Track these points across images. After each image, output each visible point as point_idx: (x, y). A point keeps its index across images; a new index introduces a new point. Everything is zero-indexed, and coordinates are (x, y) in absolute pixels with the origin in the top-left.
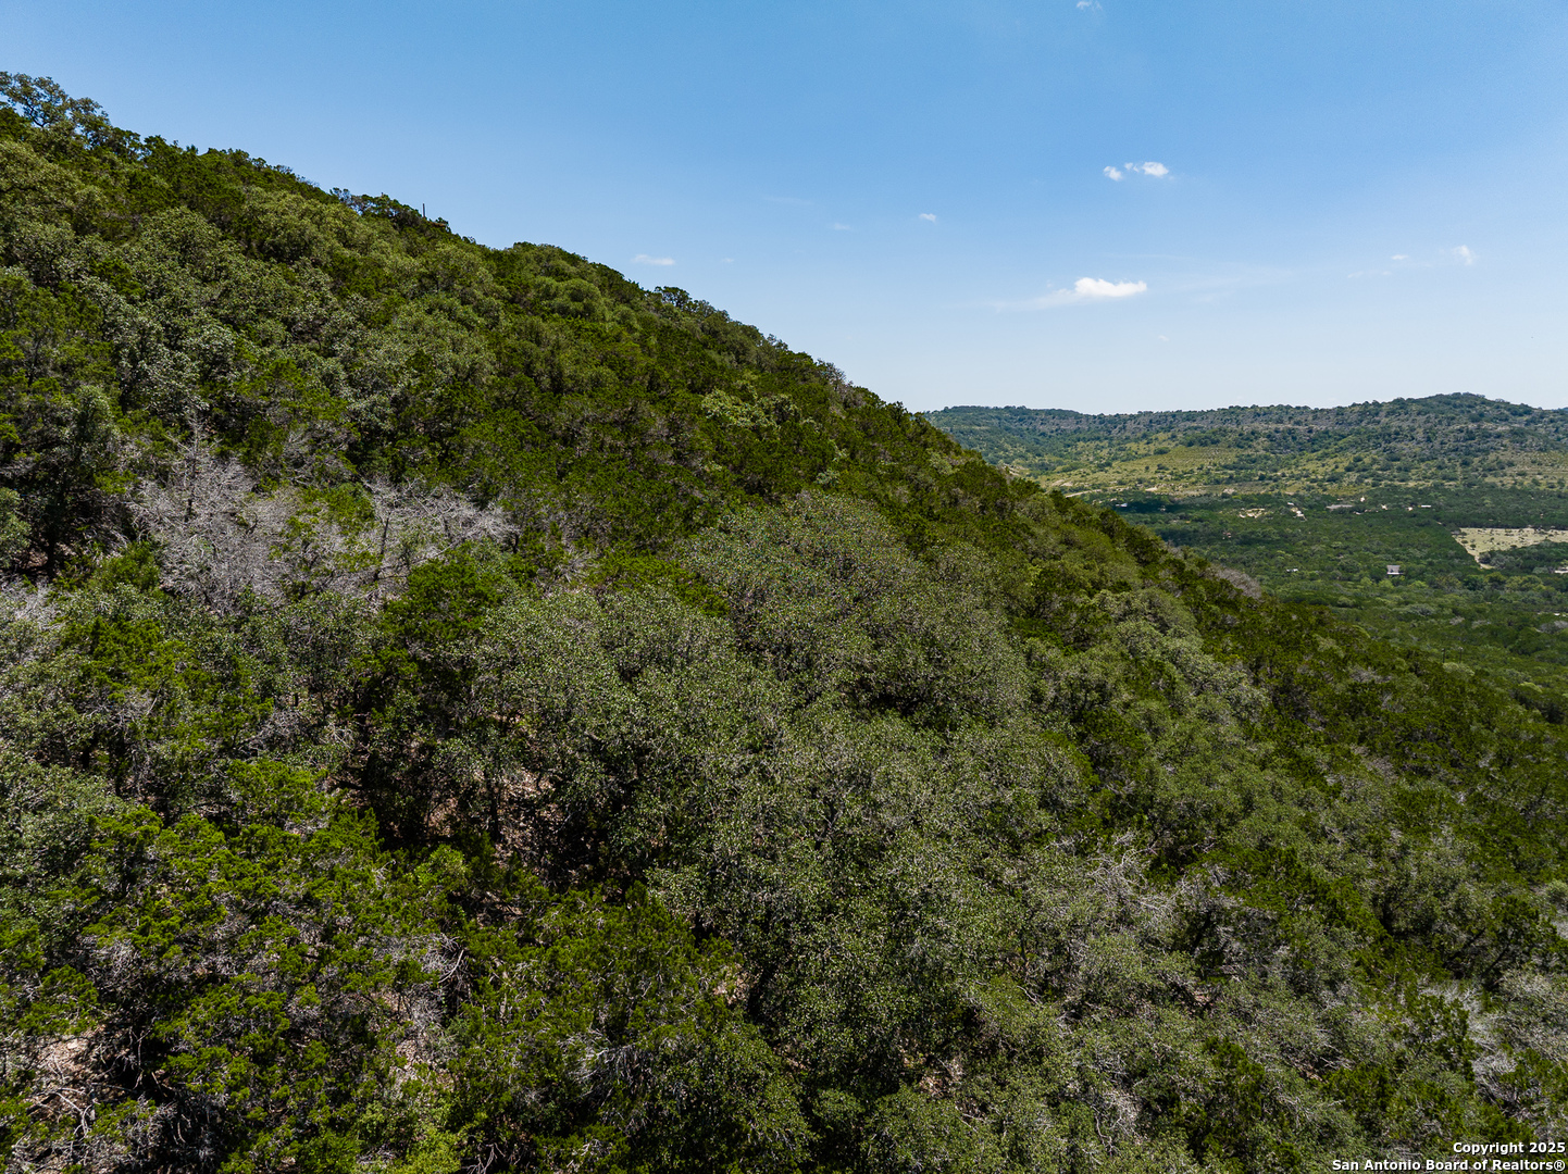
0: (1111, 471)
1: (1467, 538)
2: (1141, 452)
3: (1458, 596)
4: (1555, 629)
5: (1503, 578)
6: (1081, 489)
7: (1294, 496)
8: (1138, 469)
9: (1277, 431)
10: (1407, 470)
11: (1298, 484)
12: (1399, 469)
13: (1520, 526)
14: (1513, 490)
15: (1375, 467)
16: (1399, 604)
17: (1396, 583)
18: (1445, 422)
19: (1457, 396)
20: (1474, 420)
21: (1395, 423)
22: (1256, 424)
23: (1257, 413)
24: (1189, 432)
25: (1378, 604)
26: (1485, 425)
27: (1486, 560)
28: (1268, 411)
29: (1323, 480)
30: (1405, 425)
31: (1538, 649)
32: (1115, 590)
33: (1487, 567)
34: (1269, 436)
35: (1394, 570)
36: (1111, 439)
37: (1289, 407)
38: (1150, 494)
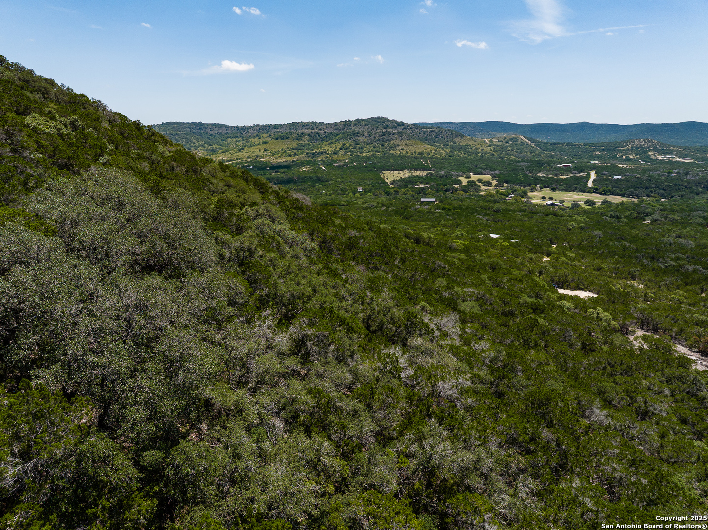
0: (244, 152)
1: (385, 175)
2: (256, 143)
3: (383, 198)
4: (416, 209)
5: (398, 190)
6: (231, 160)
7: (321, 161)
8: (256, 151)
9: (312, 133)
10: (362, 149)
11: (322, 156)
12: (360, 148)
13: (403, 170)
14: (400, 156)
15: (351, 147)
16: (363, 203)
17: (361, 195)
18: (375, 129)
19: (378, 118)
21: (357, 129)
22: (303, 130)
23: (304, 125)
24: (276, 134)
25: (355, 203)
26: (389, 130)
27: (392, 184)
28: (308, 124)
29: (331, 154)
30: (360, 130)
31: (411, 217)
32: (251, 206)
33: (393, 186)
34: (309, 135)
35: (360, 189)
36: (243, 137)
37: (316, 122)
38: (262, 162)
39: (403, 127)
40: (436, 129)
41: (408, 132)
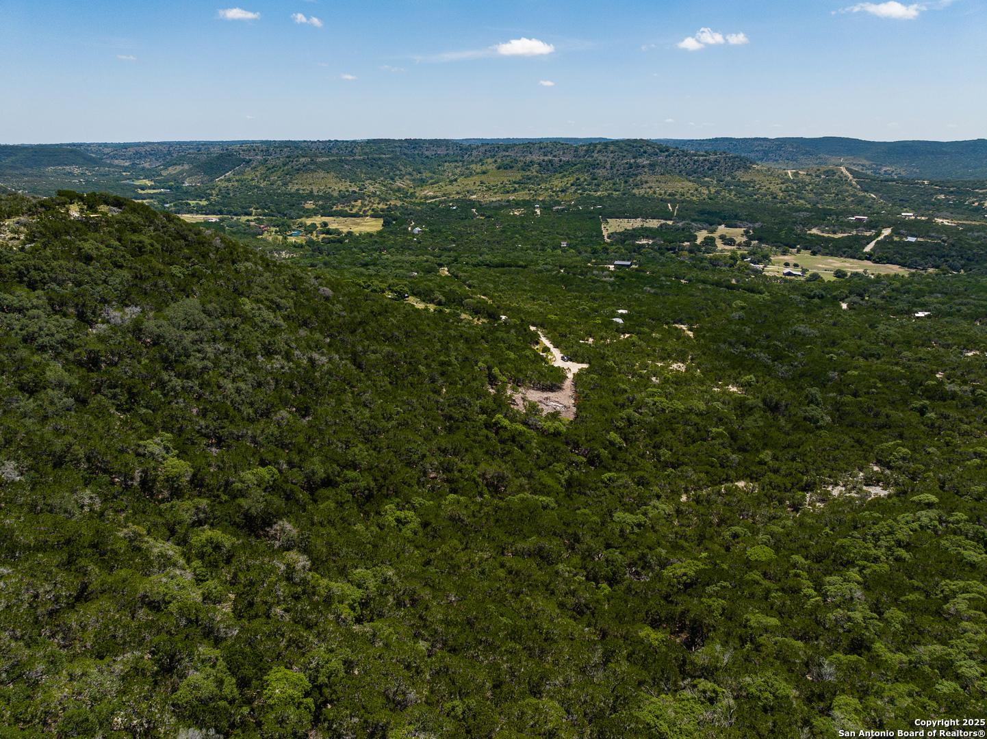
2: (476, 171)
6: (436, 197)
8: (470, 183)
9: (543, 161)
10: (598, 185)
12: (595, 185)
15: (585, 183)
18: (621, 158)
20: (634, 157)
21: (600, 158)
22: (534, 156)
29: (559, 191)
30: (603, 159)
38: (470, 200)
39: (666, 153)
40: (712, 158)
41: (673, 161)
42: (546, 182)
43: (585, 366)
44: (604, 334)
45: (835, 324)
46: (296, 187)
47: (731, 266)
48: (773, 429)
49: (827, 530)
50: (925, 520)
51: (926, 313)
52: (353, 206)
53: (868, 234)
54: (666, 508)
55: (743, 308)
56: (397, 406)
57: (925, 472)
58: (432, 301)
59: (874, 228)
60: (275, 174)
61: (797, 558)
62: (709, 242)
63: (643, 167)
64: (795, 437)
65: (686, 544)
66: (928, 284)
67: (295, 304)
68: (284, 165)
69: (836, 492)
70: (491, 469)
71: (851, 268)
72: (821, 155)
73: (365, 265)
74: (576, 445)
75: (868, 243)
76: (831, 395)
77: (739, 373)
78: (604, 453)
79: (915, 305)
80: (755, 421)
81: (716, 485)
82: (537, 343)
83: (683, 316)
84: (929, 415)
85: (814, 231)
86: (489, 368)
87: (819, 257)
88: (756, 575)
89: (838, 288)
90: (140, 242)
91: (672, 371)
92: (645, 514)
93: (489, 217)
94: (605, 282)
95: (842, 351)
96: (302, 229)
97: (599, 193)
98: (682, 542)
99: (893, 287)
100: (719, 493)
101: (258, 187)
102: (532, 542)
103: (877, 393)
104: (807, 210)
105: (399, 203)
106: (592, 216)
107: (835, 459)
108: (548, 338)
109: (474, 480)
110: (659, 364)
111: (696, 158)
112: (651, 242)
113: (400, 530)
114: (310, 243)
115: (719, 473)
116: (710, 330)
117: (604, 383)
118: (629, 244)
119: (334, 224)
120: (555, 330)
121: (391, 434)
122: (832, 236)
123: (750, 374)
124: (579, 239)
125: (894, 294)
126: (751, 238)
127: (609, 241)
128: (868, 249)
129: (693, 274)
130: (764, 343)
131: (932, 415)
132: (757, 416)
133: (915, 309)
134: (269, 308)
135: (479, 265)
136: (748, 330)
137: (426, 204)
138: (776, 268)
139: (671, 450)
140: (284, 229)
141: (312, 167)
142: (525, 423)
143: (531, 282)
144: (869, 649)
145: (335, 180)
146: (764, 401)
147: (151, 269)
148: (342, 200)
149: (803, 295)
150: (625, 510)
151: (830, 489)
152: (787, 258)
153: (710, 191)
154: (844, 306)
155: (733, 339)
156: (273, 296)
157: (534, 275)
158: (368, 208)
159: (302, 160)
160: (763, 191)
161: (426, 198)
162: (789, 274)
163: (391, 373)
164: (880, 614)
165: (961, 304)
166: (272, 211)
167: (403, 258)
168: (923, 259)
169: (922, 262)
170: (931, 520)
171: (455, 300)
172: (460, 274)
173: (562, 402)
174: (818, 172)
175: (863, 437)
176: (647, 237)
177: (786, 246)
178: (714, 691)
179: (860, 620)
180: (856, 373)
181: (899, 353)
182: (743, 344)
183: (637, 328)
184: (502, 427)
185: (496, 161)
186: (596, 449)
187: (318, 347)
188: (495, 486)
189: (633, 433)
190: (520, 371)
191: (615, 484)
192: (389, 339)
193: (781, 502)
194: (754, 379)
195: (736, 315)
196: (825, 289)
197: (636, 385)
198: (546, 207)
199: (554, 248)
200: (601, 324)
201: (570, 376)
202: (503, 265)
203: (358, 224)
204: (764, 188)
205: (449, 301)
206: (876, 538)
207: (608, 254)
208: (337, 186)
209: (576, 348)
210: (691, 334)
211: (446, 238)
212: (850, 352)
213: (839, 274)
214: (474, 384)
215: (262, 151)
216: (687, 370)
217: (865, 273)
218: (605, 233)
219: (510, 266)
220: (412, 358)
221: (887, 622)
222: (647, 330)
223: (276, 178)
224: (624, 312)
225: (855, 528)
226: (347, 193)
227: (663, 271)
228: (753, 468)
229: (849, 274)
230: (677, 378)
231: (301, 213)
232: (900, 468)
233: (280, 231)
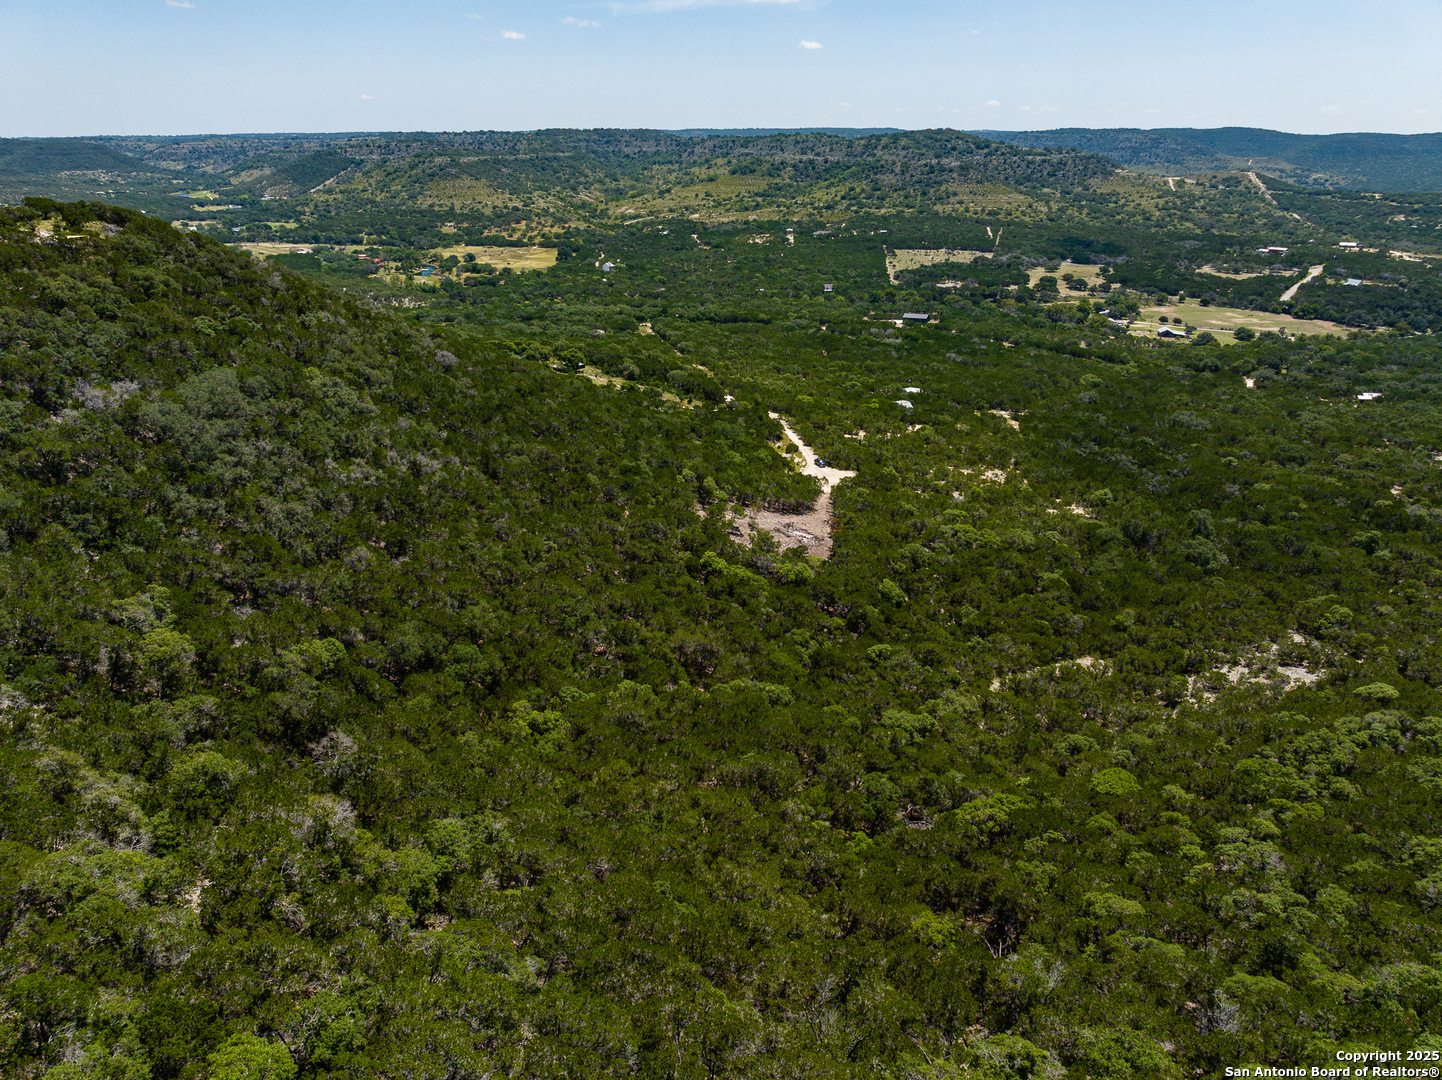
6: (638, 216)
9: (801, 162)
10: (883, 199)
11: (804, 211)
12: (878, 198)
15: (862, 195)
18: (918, 158)
20: (937, 156)
21: (885, 157)
22: (786, 155)
26: (944, 160)
30: (891, 159)
34: (794, 166)
38: (690, 221)
39: (986, 151)
40: (1055, 158)
41: (995, 162)
42: (804, 194)
43: (851, 474)
44: (881, 424)
45: (1235, 411)
46: (429, 201)
47: (1080, 321)
48: (1138, 574)
49: (1222, 742)
50: (1379, 728)
51: (1375, 395)
52: (514, 230)
53: (1287, 274)
54: (968, 702)
55: (1095, 385)
56: (549, 539)
57: (1374, 645)
58: (619, 373)
59: (1296, 264)
60: (397, 181)
61: (1175, 789)
62: (1048, 284)
63: (951, 171)
64: (1172, 587)
65: (995, 762)
66: (1377, 351)
67: (396, 377)
68: (412, 168)
69: (1234, 675)
70: (692, 638)
71: (1261, 325)
72: (1218, 155)
73: (527, 319)
74: (831, 600)
75: (1287, 288)
76: (1229, 520)
77: (1088, 486)
78: (874, 612)
79: (1357, 382)
80: (1111, 561)
81: (1047, 663)
82: (779, 438)
83: (1004, 397)
84: (1380, 553)
85: (1206, 269)
86: (700, 478)
87: (1212, 308)
88: (1104, 820)
89: (1240, 356)
90: (146, 279)
91: (984, 481)
92: (932, 712)
93: (717, 246)
94: (888, 345)
95: (1245, 452)
96: (436, 265)
97: (883, 211)
98: (989, 758)
99: (1325, 354)
100: (1051, 677)
101: (372, 202)
102: (748, 761)
103: (1300, 519)
104: (1196, 237)
105: (583, 226)
106: (872, 245)
107: (1234, 623)
108: (796, 431)
109: (664, 657)
110: (966, 472)
111: (1030, 157)
112: (959, 285)
113: (536, 742)
114: (447, 285)
115: (1053, 642)
116: (1044, 419)
117: (878, 501)
118: (926, 289)
119: (485, 256)
120: (808, 418)
121: (536, 583)
122: (1232, 276)
123: (1105, 487)
124: (851, 280)
125: (1326, 365)
126: (1110, 280)
127: (896, 282)
128: (1286, 297)
129: (1021, 334)
130: (1127, 439)
131: (1385, 553)
132: (1114, 553)
133: (1357, 388)
134: (351, 383)
135: (699, 319)
136: (1102, 419)
137: (623, 226)
138: (1148, 324)
139: (978, 608)
140: (409, 264)
141: (453, 171)
142: (751, 565)
143: (776, 344)
144: (1293, 964)
145: (487, 191)
146: (1125, 530)
147: (162, 321)
148: (497, 220)
149: (1187, 366)
150: (904, 706)
151: (1224, 670)
152: (1164, 310)
153: (1050, 208)
154: (1250, 383)
155: (1080, 434)
156: (360, 366)
157: (781, 335)
158: (536, 233)
159: (438, 160)
160: (1129, 209)
161: (624, 217)
162: (1167, 334)
163: (543, 486)
164: (1311, 895)
165: (1427, 381)
166: (392, 237)
167: (586, 308)
168: (1369, 313)
169: (1369, 317)
170: (1389, 728)
171: (654, 372)
172: (669, 332)
173: (811, 531)
174: (1214, 181)
175: (1278, 588)
176: (954, 278)
177: (1163, 290)
178: (1029, 1057)
179: (1278, 908)
180: (1267, 487)
181: (1334, 456)
182: (1094, 440)
183: (933, 416)
184: (714, 571)
185: (729, 162)
186: (861, 606)
187: (427, 445)
188: (697, 667)
189: (920, 580)
190: (748, 482)
191: (888, 664)
192: (543, 432)
193: (1148, 690)
194: (1110, 495)
195: (1085, 396)
196: (1221, 357)
197: (928, 504)
198: (803, 232)
199: (814, 294)
200: (879, 409)
201: (827, 489)
202: (735, 320)
203: (520, 257)
204: (1133, 204)
205: (646, 373)
206: (1302, 759)
207: (894, 302)
208: (490, 200)
209: (838, 446)
210: (1015, 425)
211: (652, 278)
212: (1258, 454)
213: (1243, 334)
214: (674, 503)
215: (379, 147)
216: (1008, 481)
217: (1282, 333)
218: (891, 271)
219: (746, 320)
220: (578, 462)
221: (1323, 911)
222: (948, 418)
223: (399, 187)
224: (915, 390)
225: (1267, 740)
226: (505, 211)
227: (976, 328)
228: (1105, 637)
229: (1257, 335)
230: (992, 493)
231: (436, 240)
232: (1335, 639)
233: (403, 268)
